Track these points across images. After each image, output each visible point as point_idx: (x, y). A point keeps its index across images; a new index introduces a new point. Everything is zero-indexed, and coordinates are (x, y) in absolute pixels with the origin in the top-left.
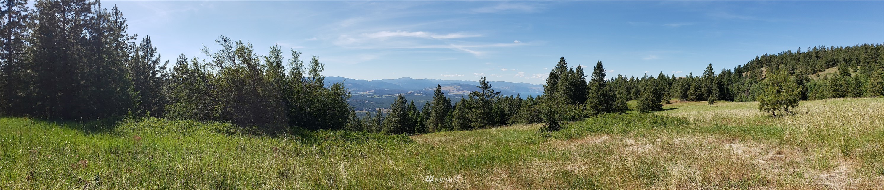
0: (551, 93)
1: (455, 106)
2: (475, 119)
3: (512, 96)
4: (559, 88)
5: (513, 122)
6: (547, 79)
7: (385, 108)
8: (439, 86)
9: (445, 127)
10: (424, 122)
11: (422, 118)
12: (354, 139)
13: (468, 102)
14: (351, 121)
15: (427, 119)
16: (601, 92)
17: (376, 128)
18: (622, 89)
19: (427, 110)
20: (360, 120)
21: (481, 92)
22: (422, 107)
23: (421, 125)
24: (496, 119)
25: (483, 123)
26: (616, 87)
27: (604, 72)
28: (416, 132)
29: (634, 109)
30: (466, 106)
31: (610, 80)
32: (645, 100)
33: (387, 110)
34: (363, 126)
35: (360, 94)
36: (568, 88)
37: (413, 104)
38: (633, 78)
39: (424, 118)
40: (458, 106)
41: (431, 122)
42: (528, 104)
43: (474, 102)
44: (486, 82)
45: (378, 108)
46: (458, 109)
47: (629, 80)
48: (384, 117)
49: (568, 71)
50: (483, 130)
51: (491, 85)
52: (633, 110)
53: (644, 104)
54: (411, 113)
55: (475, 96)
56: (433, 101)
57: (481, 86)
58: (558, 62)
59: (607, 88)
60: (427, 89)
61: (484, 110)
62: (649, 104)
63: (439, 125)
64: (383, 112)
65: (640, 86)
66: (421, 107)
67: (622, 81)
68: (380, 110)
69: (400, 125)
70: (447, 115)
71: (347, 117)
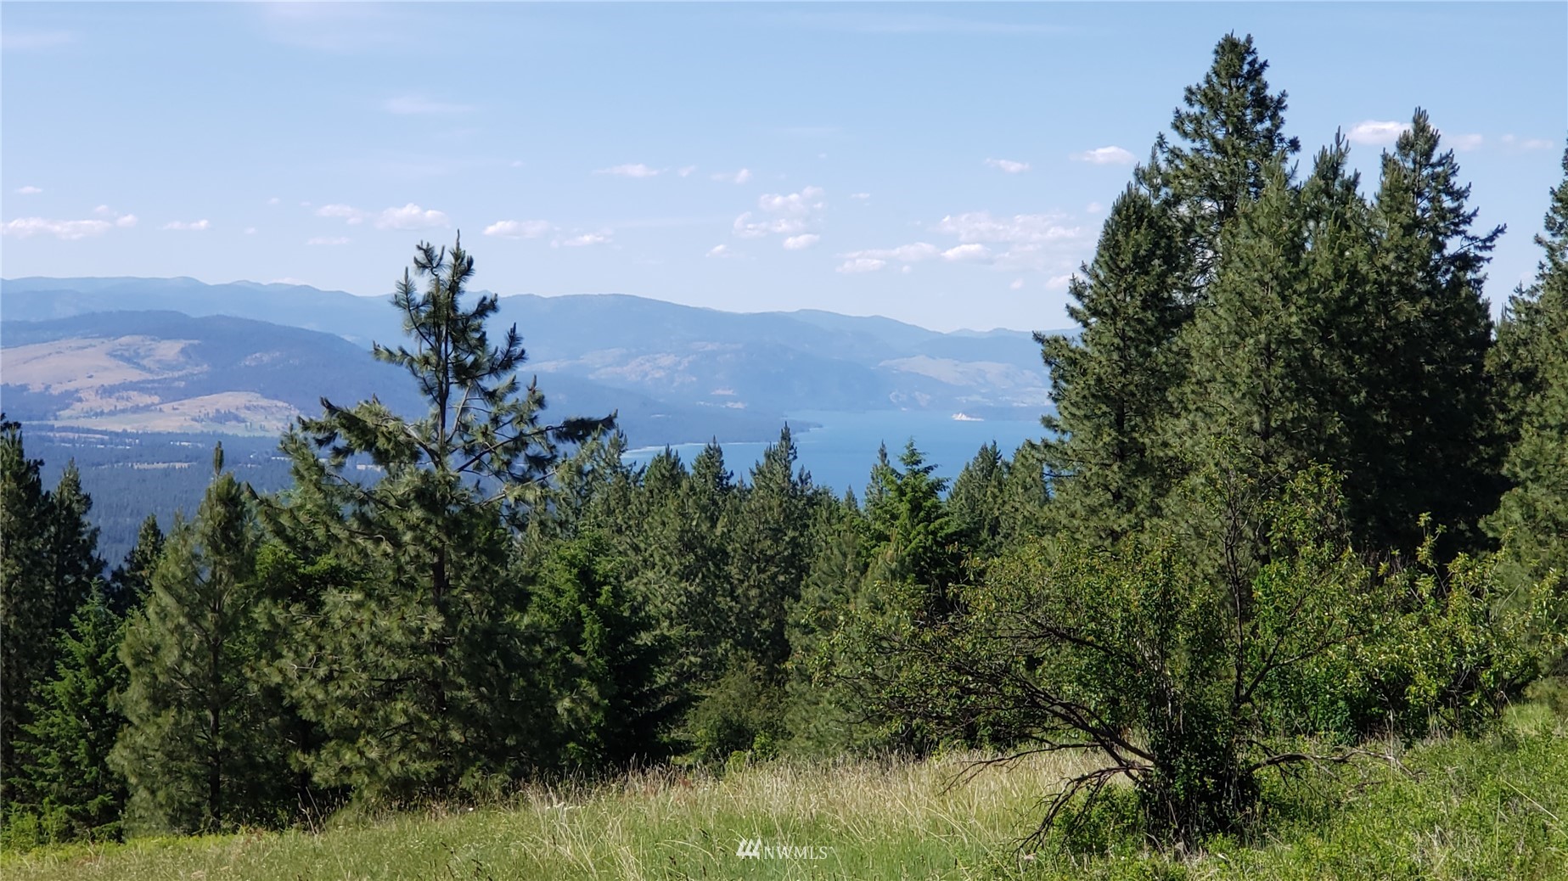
0: (1120, 422)
6: (1083, 278)
9: (32, 798)
13: (283, 520)
21: (412, 412)
30: (263, 556)
36: (1307, 378)
49: (1298, 190)
55: (349, 451)
58: (1190, 96)
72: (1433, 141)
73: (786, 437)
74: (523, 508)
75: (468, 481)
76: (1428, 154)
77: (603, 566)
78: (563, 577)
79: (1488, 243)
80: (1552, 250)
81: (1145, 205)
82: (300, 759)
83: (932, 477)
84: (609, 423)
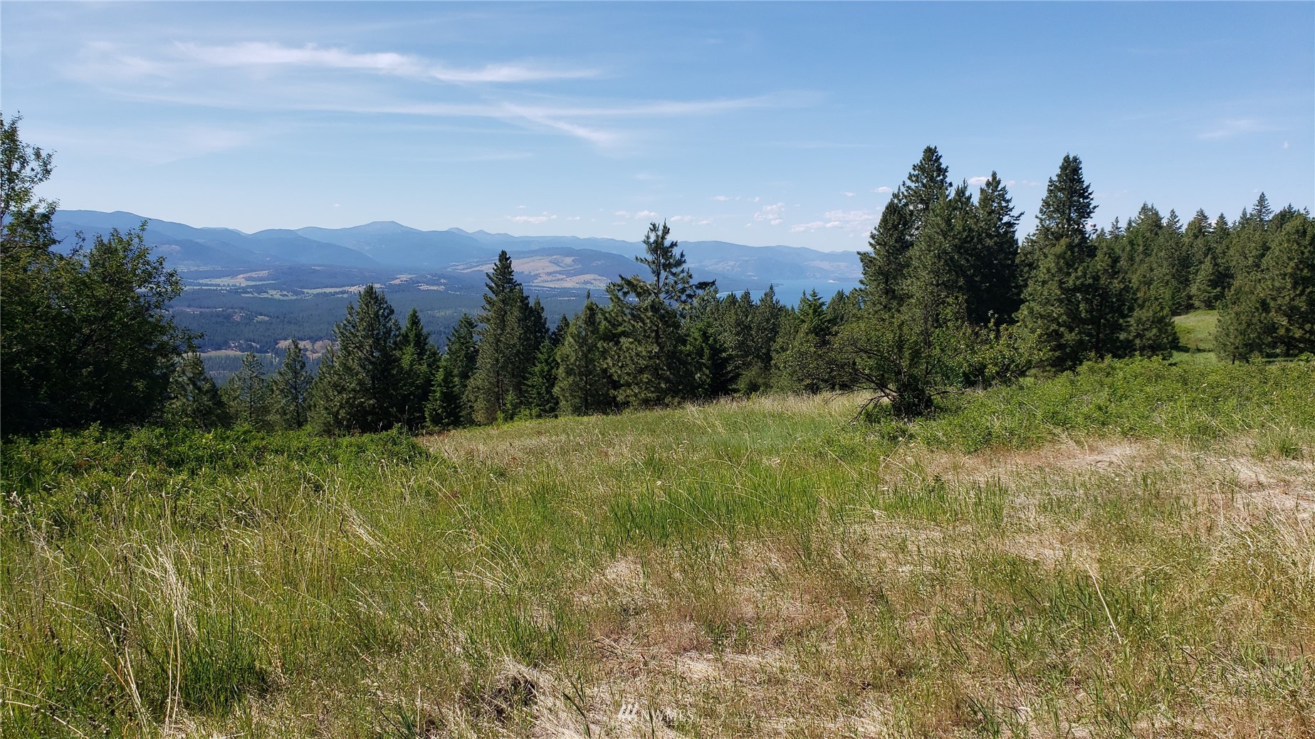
0: (887, 282)
1: (560, 329)
2: (628, 374)
3: (747, 295)
4: (915, 263)
5: (753, 388)
6: (875, 232)
7: (314, 340)
8: (504, 257)
9: (528, 404)
10: (455, 386)
11: (448, 374)
12: (203, 457)
13: (607, 315)
14: (185, 390)
15: (465, 376)
16: (1077, 278)
17: (286, 414)
18: (1155, 266)
19: (463, 344)
20: (218, 386)
21: (649, 279)
22: (445, 333)
23: (445, 397)
24: (699, 375)
25: (658, 389)
26: (1131, 259)
27: (1087, 197)
28: (428, 424)
29: (1202, 346)
30: (602, 327)
31: (1108, 229)
32: (1256, 308)
33: (319, 344)
34: (233, 410)
35: (212, 285)
36: (952, 265)
37: (415, 321)
38: (1202, 216)
39: (456, 372)
40: (572, 329)
41: (478, 388)
42: (803, 321)
43: (625, 315)
44: (667, 243)
45: (285, 339)
46: (575, 341)
47: (1183, 230)
48: (312, 371)
49: (950, 200)
50: (658, 412)
51: (682, 255)
52: (1199, 350)
53: (1248, 326)
54: (407, 357)
55: (628, 293)
56: (484, 314)
57: (650, 258)
58: (914, 168)
59: (1100, 262)
60: (462, 269)
61: (659, 344)
62: (1271, 329)
63: (510, 397)
64: (308, 353)
65: (1231, 252)
66: (443, 335)
67: (1156, 234)
68: (296, 347)
69: (371, 402)
70: (533, 360)
71: (165, 377)
72: (999, 182)
73: (771, 288)
74: (685, 311)
75: (667, 302)
76: (997, 187)
77: (711, 331)
78: (696, 335)
79: (1018, 218)
80: (1041, 220)
81: (897, 206)
82: (612, 392)
83: (821, 301)
84: (713, 283)
